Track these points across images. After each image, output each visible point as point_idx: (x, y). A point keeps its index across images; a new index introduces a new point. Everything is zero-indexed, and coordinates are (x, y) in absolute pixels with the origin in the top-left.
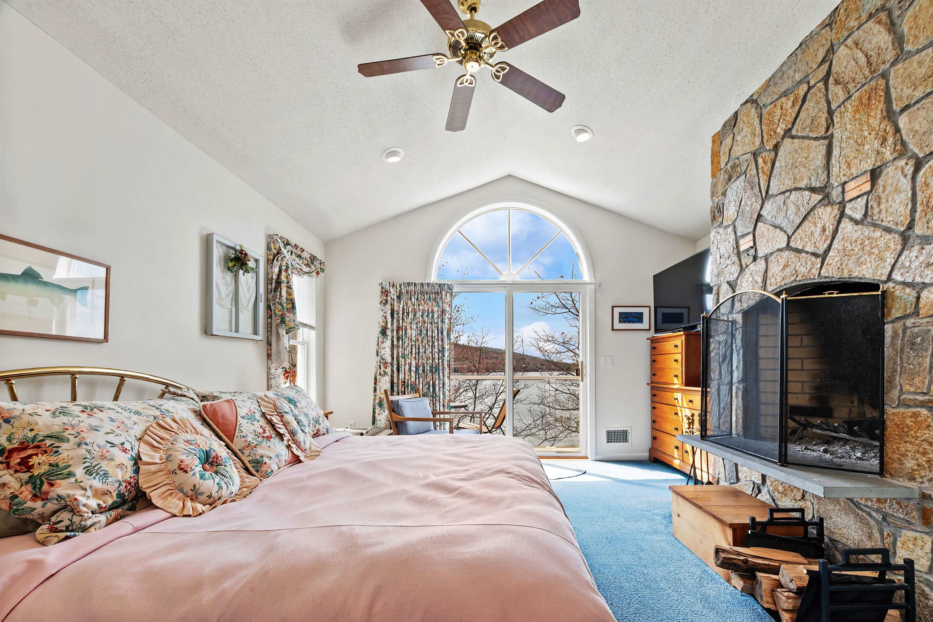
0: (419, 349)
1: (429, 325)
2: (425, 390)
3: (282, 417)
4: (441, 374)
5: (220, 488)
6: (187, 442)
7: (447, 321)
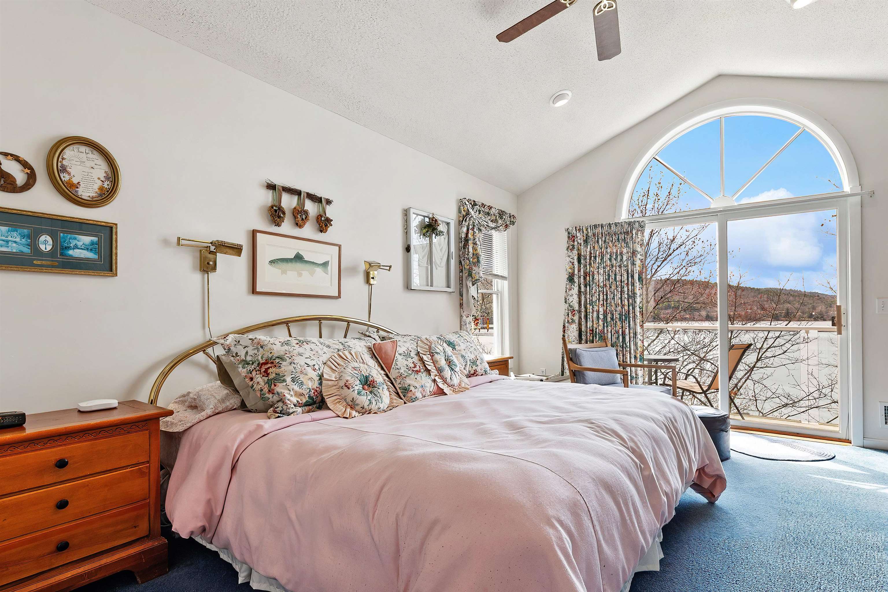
0: (607, 295)
1: (618, 269)
2: (614, 340)
3: (432, 356)
4: (631, 323)
5: (371, 403)
6: (354, 368)
7: (638, 263)
